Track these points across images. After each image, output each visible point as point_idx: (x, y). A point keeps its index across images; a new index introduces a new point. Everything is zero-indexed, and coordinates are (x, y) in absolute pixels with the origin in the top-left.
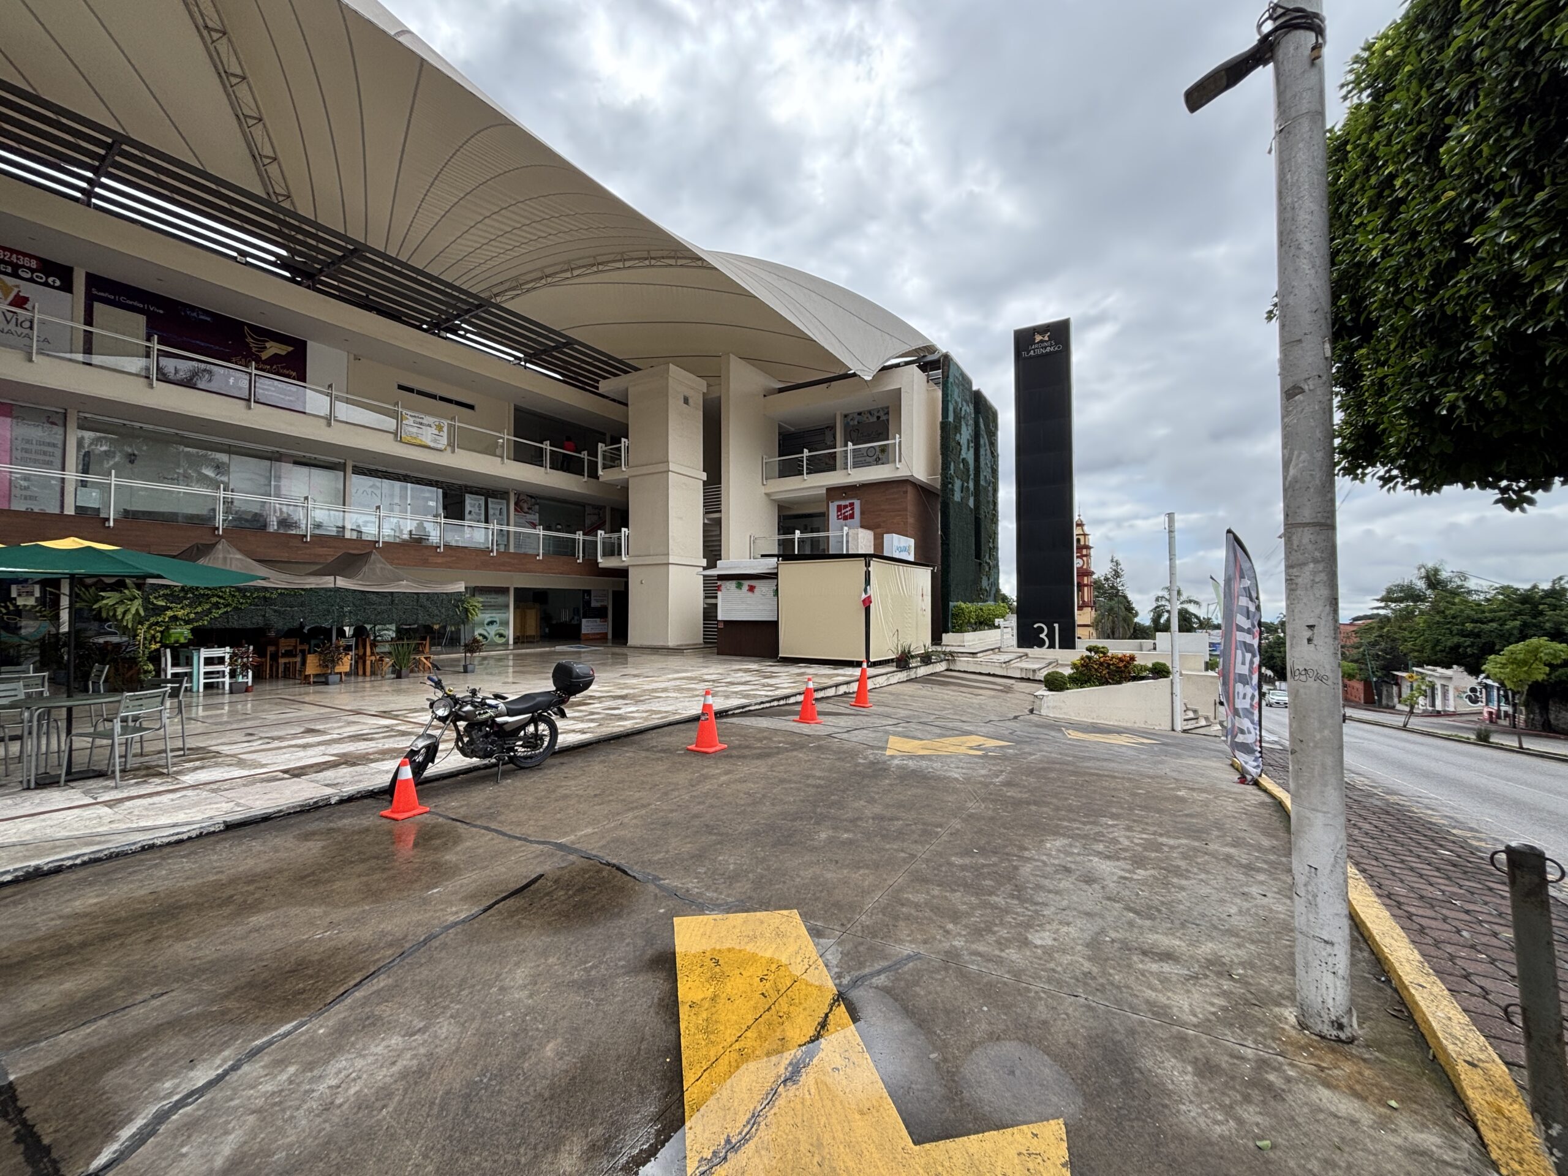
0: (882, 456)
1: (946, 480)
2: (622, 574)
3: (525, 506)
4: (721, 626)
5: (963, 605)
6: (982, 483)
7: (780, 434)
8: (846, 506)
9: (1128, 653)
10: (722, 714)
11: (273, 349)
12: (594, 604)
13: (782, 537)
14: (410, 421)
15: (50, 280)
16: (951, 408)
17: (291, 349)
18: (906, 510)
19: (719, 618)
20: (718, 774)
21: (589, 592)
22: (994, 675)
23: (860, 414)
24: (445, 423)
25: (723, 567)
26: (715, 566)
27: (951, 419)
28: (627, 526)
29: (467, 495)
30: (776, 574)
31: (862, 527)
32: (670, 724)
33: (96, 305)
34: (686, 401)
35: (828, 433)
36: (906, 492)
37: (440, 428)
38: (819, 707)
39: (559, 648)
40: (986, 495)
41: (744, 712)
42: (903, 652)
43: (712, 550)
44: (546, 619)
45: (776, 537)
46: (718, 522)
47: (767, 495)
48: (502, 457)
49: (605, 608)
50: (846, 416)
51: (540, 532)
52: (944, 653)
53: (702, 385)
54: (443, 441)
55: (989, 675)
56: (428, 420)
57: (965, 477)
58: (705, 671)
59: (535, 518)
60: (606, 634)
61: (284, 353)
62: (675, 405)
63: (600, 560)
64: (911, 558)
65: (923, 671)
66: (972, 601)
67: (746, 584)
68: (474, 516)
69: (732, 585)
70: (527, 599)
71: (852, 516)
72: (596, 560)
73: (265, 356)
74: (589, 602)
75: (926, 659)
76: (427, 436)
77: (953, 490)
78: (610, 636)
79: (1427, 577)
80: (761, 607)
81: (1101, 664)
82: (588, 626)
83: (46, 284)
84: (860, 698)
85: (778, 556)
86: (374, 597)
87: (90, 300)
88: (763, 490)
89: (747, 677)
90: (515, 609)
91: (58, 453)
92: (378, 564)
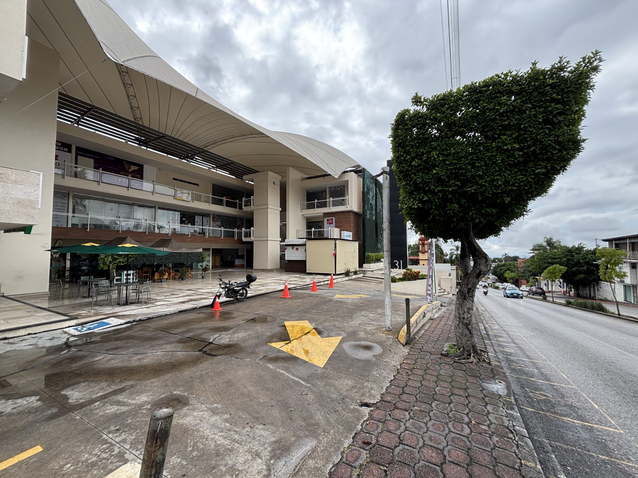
0: (342, 203)
1: (364, 211)
2: (251, 243)
3: (216, 219)
4: (286, 262)
5: (370, 254)
6: (378, 211)
7: (307, 193)
8: (330, 220)
9: (418, 270)
10: (289, 289)
11: (133, 168)
12: (240, 254)
13: (308, 230)
14: (179, 192)
15: (65, 149)
16: (366, 186)
17: (138, 168)
18: (350, 221)
19: (286, 259)
20: (289, 302)
21: (238, 250)
22: (379, 278)
23: (335, 187)
24: (190, 192)
25: (287, 242)
26: (284, 241)
27: (366, 190)
28: (253, 227)
29: (196, 216)
30: (305, 244)
31: (336, 227)
32: (274, 292)
33: (79, 157)
34: (274, 183)
35: (324, 194)
36: (350, 215)
37: (189, 194)
38: (318, 287)
39: (228, 270)
40: (379, 215)
41: (295, 289)
42: (347, 271)
43: (283, 236)
44: (222, 259)
45: (306, 230)
46: (285, 225)
47: (302, 215)
48: (209, 203)
49: (243, 255)
50: (330, 188)
51: (222, 229)
52: (362, 271)
53: (279, 178)
54: (190, 198)
55: (377, 278)
56: (185, 191)
57: (371, 210)
58: (282, 277)
59: (219, 223)
60: (244, 265)
61: (136, 169)
62: (270, 184)
63: (243, 239)
64: (351, 239)
65: (354, 277)
66: (374, 253)
67: (295, 247)
68: (198, 223)
69: (290, 248)
70: (216, 252)
71: (332, 223)
72: (242, 238)
73: (130, 171)
74: (238, 253)
75: (355, 273)
76: (185, 197)
77: (366, 215)
78: (245, 265)
79: (547, 241)
80: (300, 255)
81: (409, 274)
82: (238, 262)
83: (63, 151)
84: (331, 285)
85: (306, 238)
86: (175, 254)
87: (77, 155)
88: (301, 213)
89: (296, 279)
90: (212, 255)
91: (66, 206)
92: (174, 243)
